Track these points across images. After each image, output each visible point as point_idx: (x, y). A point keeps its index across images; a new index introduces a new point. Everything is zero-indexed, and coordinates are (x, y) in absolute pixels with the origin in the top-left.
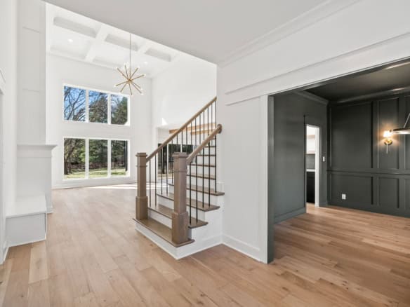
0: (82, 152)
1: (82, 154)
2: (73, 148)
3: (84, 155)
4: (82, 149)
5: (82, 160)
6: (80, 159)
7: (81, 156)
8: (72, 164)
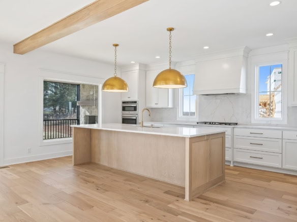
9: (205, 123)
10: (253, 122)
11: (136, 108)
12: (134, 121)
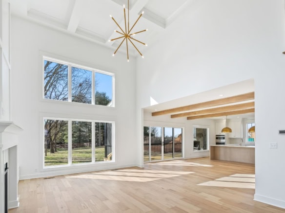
0: (65, 135)
1: (65, 136)
2: (58, 132)
3: (67, 137)
4: (65, 133)
5: (65, 141)
6: (64, 140)
7: (64, 138)
8: (58, 144)
11: (224, 138)
12: (224, 143)
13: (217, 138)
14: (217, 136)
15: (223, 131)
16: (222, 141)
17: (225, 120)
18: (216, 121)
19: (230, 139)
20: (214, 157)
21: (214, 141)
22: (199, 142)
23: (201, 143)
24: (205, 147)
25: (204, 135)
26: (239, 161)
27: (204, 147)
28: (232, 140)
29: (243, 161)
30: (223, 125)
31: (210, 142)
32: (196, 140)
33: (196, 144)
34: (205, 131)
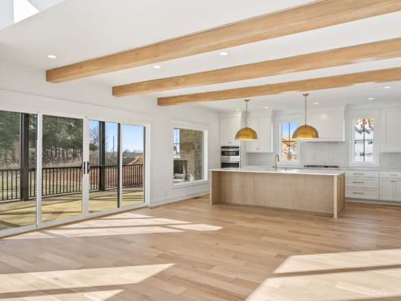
9: (308, 166)
10: (351, 165)
11: (237, 153)
12: (236, 165)
13: (223, 153)
14: (223, 147)
15: (238, 135)
16: (233, 159)
17: (240, 115)
18: (222, 115)
19: (250, 154)
20: (220, 198)
21: (218, 158)
22: (186, 161)
23: (191, 165)
24: (198, 174)
25: (196, 145)
26: (272, 205)
27: (195, 173)
28: (252, 157)
29: (282, 206)
30: (237, 124)
31: (209, 161)
32: (179, 157)
33: (178, 167)
34: (198, 135)
